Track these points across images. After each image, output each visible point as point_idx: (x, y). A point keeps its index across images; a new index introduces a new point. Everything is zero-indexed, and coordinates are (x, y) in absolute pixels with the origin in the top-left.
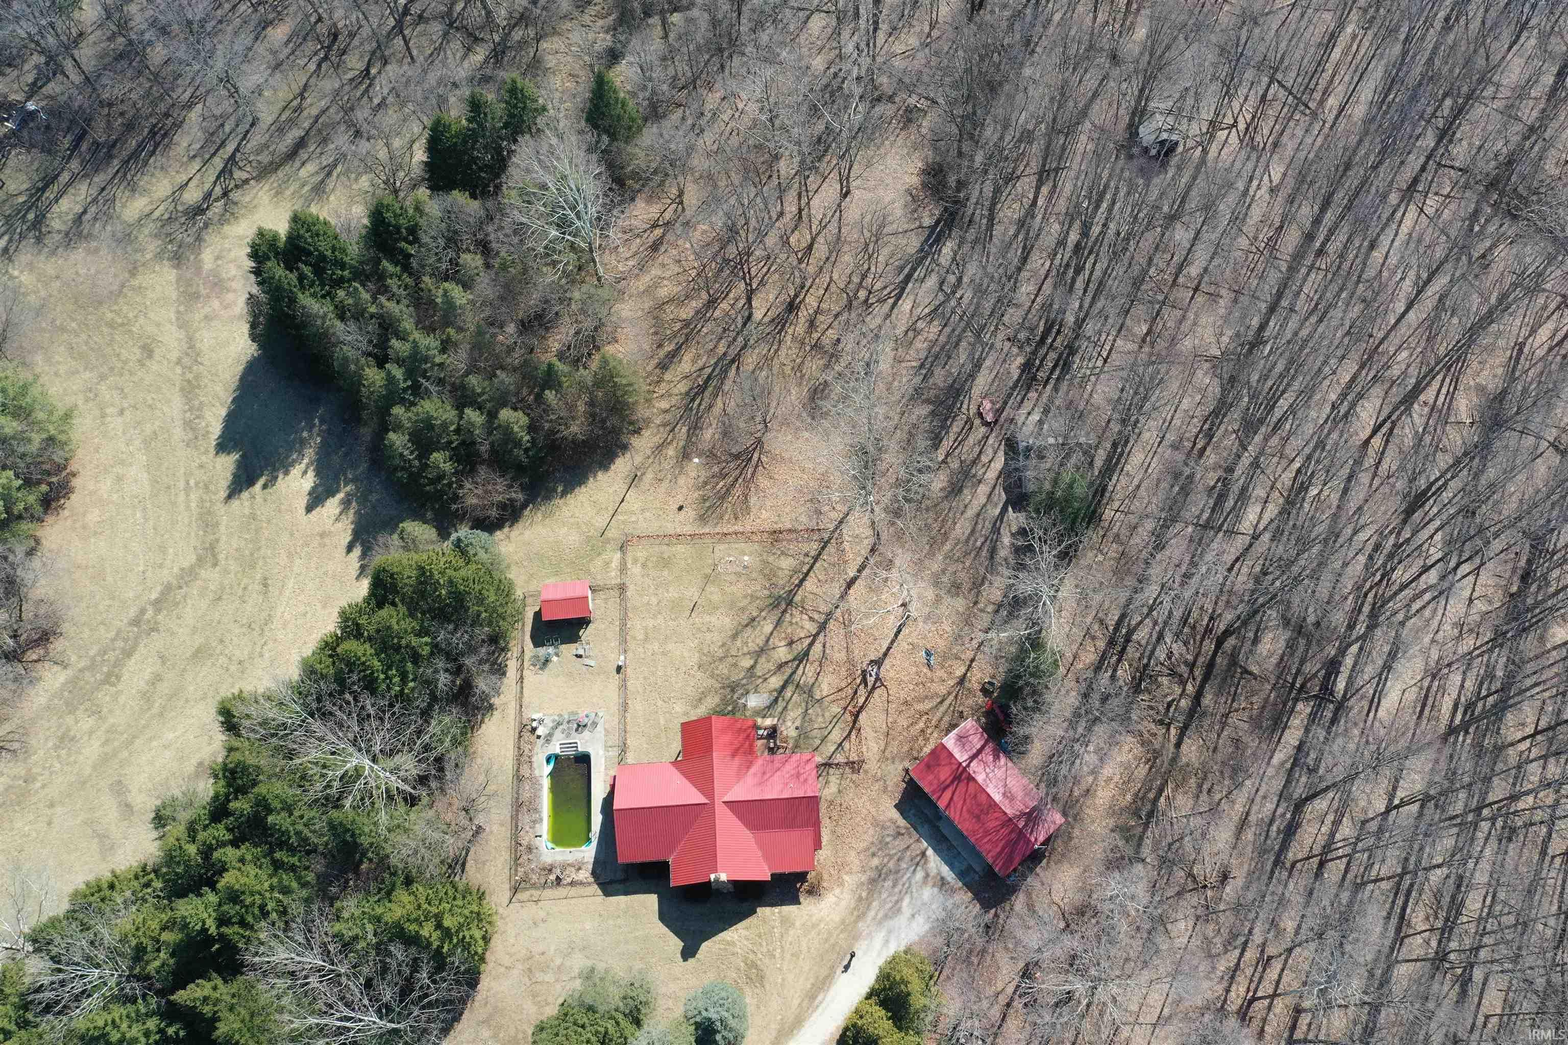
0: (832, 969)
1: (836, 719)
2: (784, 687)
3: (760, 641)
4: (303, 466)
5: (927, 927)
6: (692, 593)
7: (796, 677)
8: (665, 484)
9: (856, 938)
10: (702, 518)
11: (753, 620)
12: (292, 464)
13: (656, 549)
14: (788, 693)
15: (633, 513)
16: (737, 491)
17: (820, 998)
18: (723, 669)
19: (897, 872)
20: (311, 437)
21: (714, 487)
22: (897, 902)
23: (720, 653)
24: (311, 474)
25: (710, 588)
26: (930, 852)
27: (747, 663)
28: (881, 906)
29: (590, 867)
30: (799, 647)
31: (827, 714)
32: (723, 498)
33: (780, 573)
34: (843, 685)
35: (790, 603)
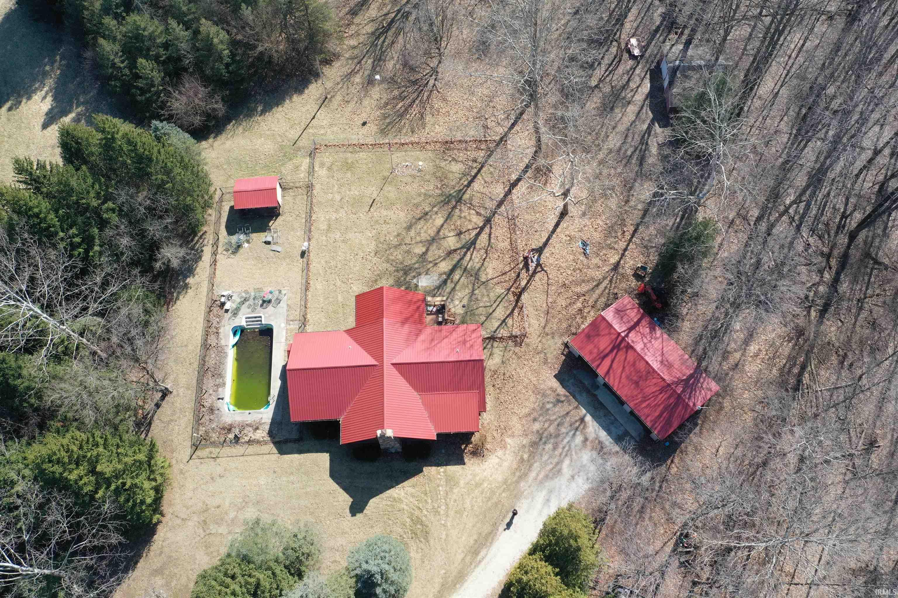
0: (495, 526)
1: (500, 299)
2: (452, 271)
3: (432, 232)
4: (43, 93)
5: (586, 486)
6: (372, 191)
7: (464, 262)
8: (351, 106)
9: (517, 496)
10: (383, 132)
11: (426, 214)
12: (35, 91)
13: (341, 155)
14: (456, 276)
15: (322, 127)
16: (415, 111)
17: (482, 554)
18: (398, 255)
19: (557, 436)
20: (52, 70)
21: (394, 107)
22: (557, 464)
23: (395, 242)
24: (49, 99)
25: (387, 188)
26: (588, 418)
27: (419, 250)
28: (542, 468)
29: (267, 427)
30: (467, 237)
31: (492, 294)
32: (401, 116)
33: (451, 176)
34: (507, 269)
35: (459, 200)
